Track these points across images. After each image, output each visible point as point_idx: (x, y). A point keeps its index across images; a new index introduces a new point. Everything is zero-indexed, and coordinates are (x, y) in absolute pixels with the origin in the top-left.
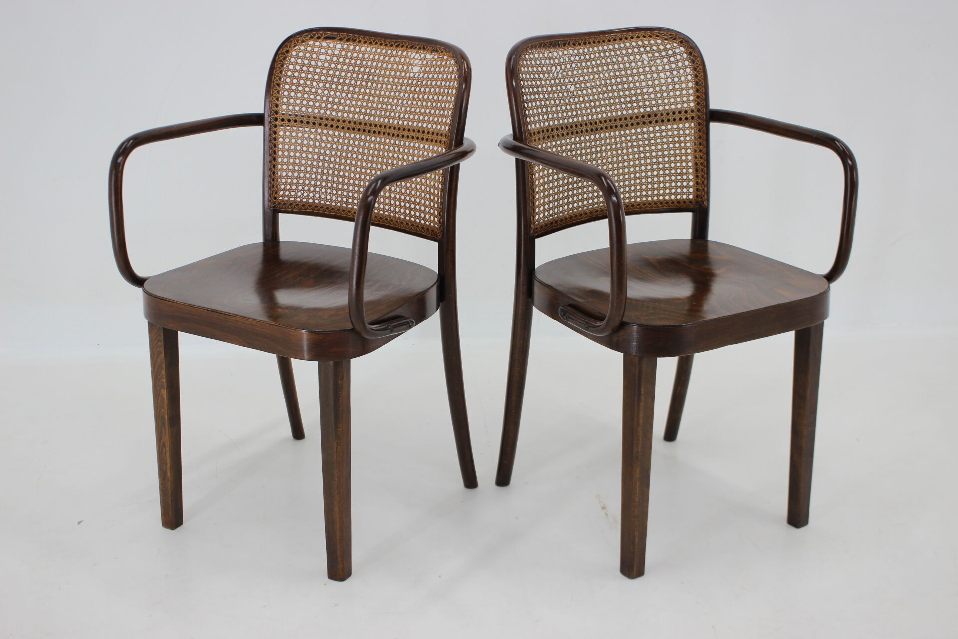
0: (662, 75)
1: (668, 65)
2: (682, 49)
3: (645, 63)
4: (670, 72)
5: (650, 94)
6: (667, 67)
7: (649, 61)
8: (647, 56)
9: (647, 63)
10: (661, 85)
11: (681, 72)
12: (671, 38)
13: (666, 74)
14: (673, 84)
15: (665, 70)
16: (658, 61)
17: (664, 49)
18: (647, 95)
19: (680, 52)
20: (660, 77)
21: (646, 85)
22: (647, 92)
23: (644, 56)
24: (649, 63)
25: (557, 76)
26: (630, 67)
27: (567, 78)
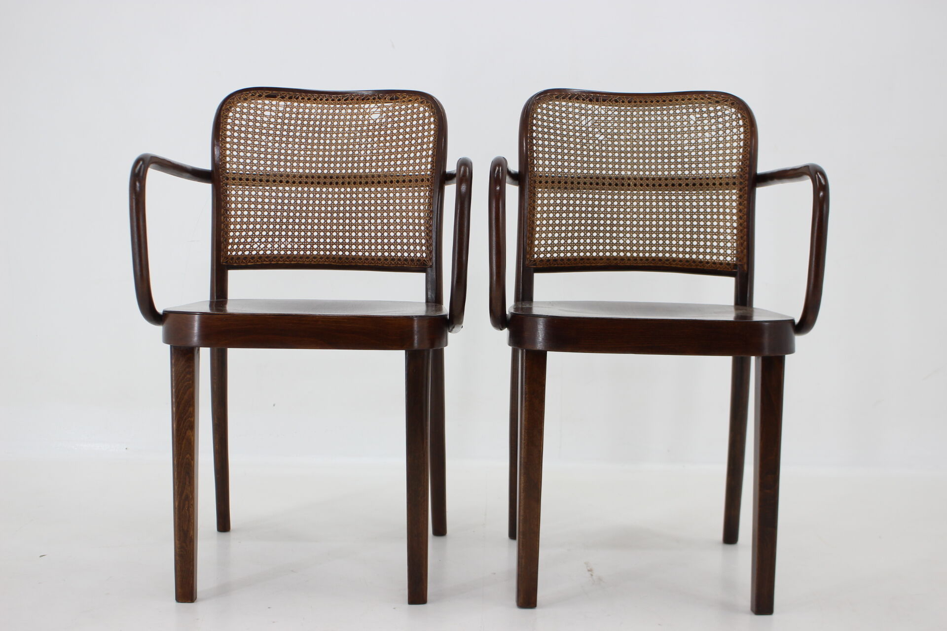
0: (707, 134)
1: (716, 125)
2: (733, 110)
3: (692, 122)
4: (716, 131)
5: (691, 152)
6: (714, 127)
7: (696, 120)
8: (695, 116)
9: (694, 122)
10: (704, 144)
11: (728, 131)
12: (723, 100)
13: (711, 134)
14: (718, 142)
15: (712, 129)
16: (706, 122)
17: (714, 110)
18: (688, 152)
19: (730, 113)
20: (705, 136)
21: (688, 143)
22: (688, 149)
23: (692, 117)
24: (695, 122)
25: (586, 125)
26: (674, 126)
27: (598, 128)
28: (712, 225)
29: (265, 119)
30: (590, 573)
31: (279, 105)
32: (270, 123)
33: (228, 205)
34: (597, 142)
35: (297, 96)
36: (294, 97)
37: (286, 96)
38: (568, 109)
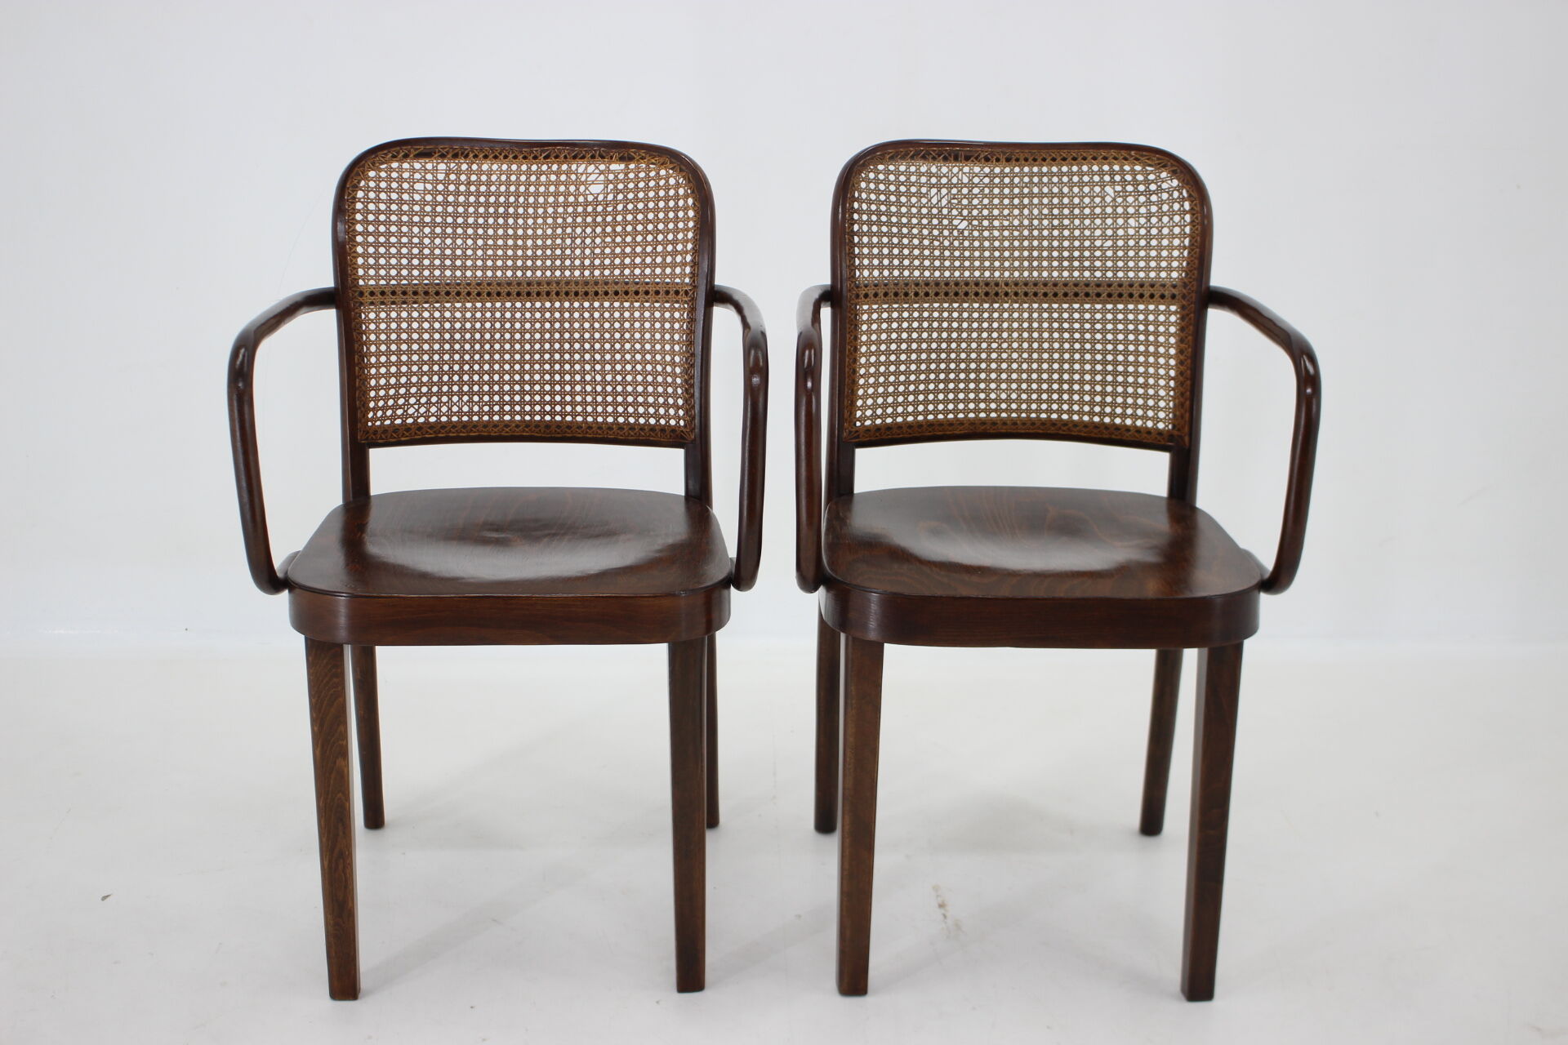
0: (1132, 222)
1: (1146, 206)
2: (1175, 183)
3: (1108, 199)
4: (1146, 218)
5: (1106, 250)
6: (1143, 210)
7: (1115, 196)
8: (1114, 188)
9: (1111, 199)
10: (1127, 238)
11: (1165, 219)
12: (1159, 164)
13: (1138, 221)
14: (1149, 237)
15: (1139, 214)
16: (1130, 199)
17: (1144, 180)
18: (1101, 251)
19: (1169, 188)
20: (1128, 224)
21: (1101, 235)
22: (1102, 246)
23: (1108, 189)
24: (1114, 200)
25: (937, 203)
26: (1080, 204)
27: (957, 209)
28: (1136, 372)
29: (417, 197)
30: (943, 911)
31: (437, 170)
32: (424, 203)
33: (365, 348)
34: (955, 233)
35: (466, 152)
36: (462, 154)
37: (448, 153)
38: (909, 179)
